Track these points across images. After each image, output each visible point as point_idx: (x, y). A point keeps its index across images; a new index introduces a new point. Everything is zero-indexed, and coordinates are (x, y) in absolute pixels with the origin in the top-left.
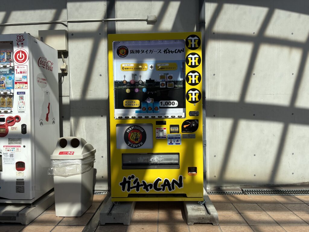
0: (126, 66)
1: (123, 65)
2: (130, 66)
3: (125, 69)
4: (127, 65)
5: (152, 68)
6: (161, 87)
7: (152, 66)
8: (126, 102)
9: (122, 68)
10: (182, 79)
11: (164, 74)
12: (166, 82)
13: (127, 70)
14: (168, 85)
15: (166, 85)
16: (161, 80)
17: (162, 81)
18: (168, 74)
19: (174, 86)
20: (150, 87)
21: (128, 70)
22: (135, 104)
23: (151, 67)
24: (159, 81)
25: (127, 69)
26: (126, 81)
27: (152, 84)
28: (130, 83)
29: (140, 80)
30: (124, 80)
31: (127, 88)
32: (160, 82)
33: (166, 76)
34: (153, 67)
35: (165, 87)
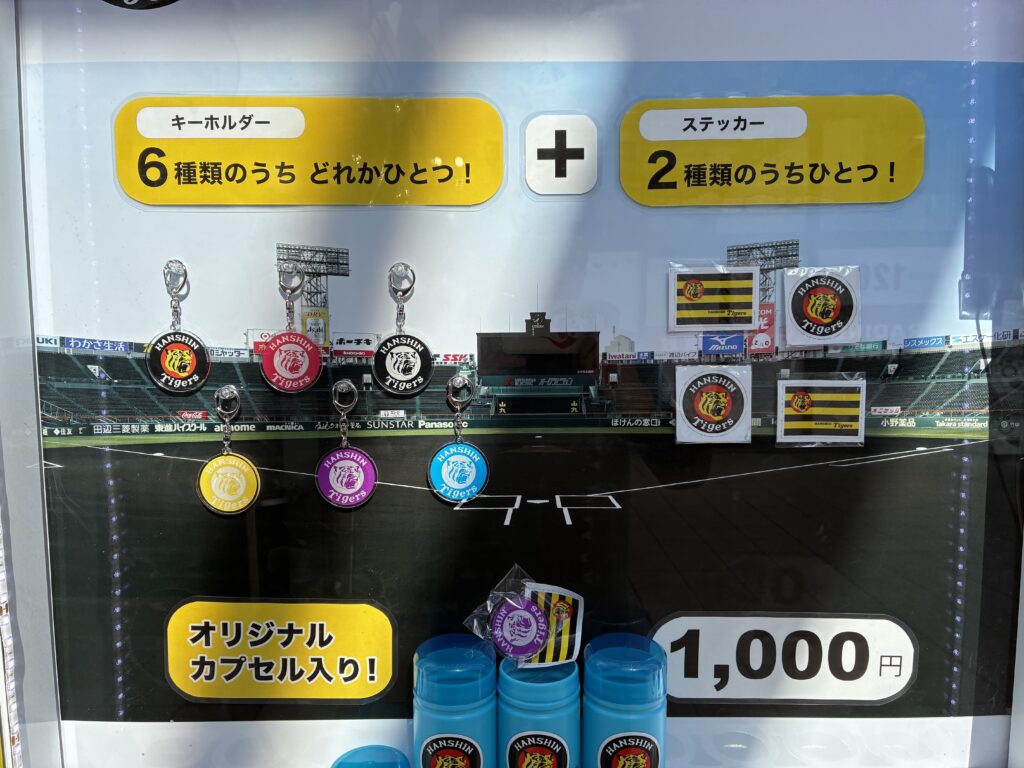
0: (189, 132)
1: (154, 126)
2: (254, 131)
3: (186, 173)
4: (202, 113)
5: (561, 172)
6: (686, 433)
7: (561, 136)
8: (206, 630)
9: (143, 167)
10: (987, 326)
11: (740, 253)
12: (765, 372)
13: (201, 190)
14: (782, 411)
15: (765, 402)
16: (689, 342)
17: (705, 356)
18: (785, 253)
19: (873, 422)
20: (539, 432)
21: (224, 190)
22: (330, 657)
23: (560, 154)
24: (663, 353)
25: (212, 173)
26: (201, 353)
27: (557, 385)
28: (254, 373)
29: (402, 339)
30: (176, 339)
31: (213, 450)
32: (670, 367)
33: (764, 290)
34: (578, 154)
35: (740, 432)
